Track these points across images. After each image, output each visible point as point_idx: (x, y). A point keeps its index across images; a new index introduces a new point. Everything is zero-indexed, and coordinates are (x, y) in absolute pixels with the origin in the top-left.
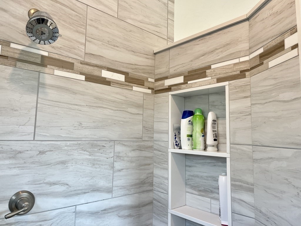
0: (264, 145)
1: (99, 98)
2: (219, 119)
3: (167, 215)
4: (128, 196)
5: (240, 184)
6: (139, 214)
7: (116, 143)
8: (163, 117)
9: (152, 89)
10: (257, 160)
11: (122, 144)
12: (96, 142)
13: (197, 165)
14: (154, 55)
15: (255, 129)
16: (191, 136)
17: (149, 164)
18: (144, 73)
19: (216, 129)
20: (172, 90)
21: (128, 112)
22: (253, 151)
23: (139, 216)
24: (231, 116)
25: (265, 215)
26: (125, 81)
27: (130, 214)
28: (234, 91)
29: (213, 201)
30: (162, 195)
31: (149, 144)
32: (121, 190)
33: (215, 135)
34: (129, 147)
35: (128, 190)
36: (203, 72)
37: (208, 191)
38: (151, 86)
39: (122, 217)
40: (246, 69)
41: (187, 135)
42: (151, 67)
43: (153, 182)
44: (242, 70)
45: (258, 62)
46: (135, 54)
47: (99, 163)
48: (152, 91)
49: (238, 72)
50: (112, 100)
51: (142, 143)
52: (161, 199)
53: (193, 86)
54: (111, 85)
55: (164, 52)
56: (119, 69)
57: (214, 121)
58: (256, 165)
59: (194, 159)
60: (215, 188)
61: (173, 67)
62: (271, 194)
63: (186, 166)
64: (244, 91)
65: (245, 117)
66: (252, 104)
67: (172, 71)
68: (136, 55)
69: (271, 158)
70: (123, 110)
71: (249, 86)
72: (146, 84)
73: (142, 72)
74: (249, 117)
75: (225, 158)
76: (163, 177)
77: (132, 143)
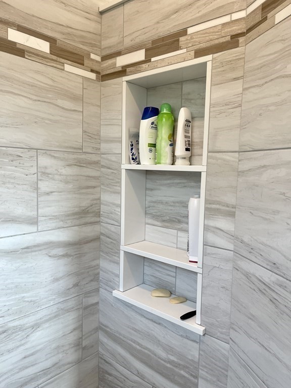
0: (256, 148)
1: (6, 77)
2: (195, 119)
3: (119, 253)
4: (63, 229)
5: (218, 206)
6: (79, 254)
7: (40, 152)
8: (113, 118)
9: (97, 72)
10: (243, 172)
11: (50, 155)
12: (4, 148)
13: (161, 188)
14: (100, 15)
15: (244, 127)
16: (154, 145)
17: (94, 187)
18: (83, 43)
19: (190, 135)
20: (127, 74)
21: (58, 106)
22: (239, 161)
23: (80, 256)
24: (212, 109)
25: (248, 245)
26: (51, 53)
27: (67, 253)
28: (219, 70)
29: (180, 234)
30: (113, 228)
31: (94, 158)
32: (51, 221)
33: (187, 143)
34: (62, 160)
35: (62, 221)
36: (175, 41)
37: (174, 221)
38: (96, 68)
39: (55, 257)
40: (240, 32)
41: (149, 144)
42: (94, 35)
43: (100, 212)
44: (235, 33)
45: (258, 18)
46: (67, 8)
47: (12, 181)
48: (96, 76)
49: (228, 38)
50: (29, 82)
51: (83, 156)
52: (111, 232)
53: (159, 66)
54: (26, 57)
55: (115, 10)
56: (38, 30)
57: (187, 121)
58: (240, 180)
59: (157, 179)
60: (184, 217)
61: (129, 35)
62: (259, 216)
63: (146, 189)
64: (233, 69)
65: (232, 110)
66: (244, 90)
67: (128, 42)
68: (69, 11)
69: (264, 166)
70: (49, 101)
71: (242, 60)
72: (86, 62)
73: (80, 42)
74: (239, 109)
75: (200, 173)
76: (114, 204)
77: (66, 154)
